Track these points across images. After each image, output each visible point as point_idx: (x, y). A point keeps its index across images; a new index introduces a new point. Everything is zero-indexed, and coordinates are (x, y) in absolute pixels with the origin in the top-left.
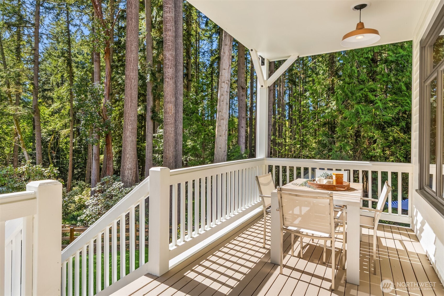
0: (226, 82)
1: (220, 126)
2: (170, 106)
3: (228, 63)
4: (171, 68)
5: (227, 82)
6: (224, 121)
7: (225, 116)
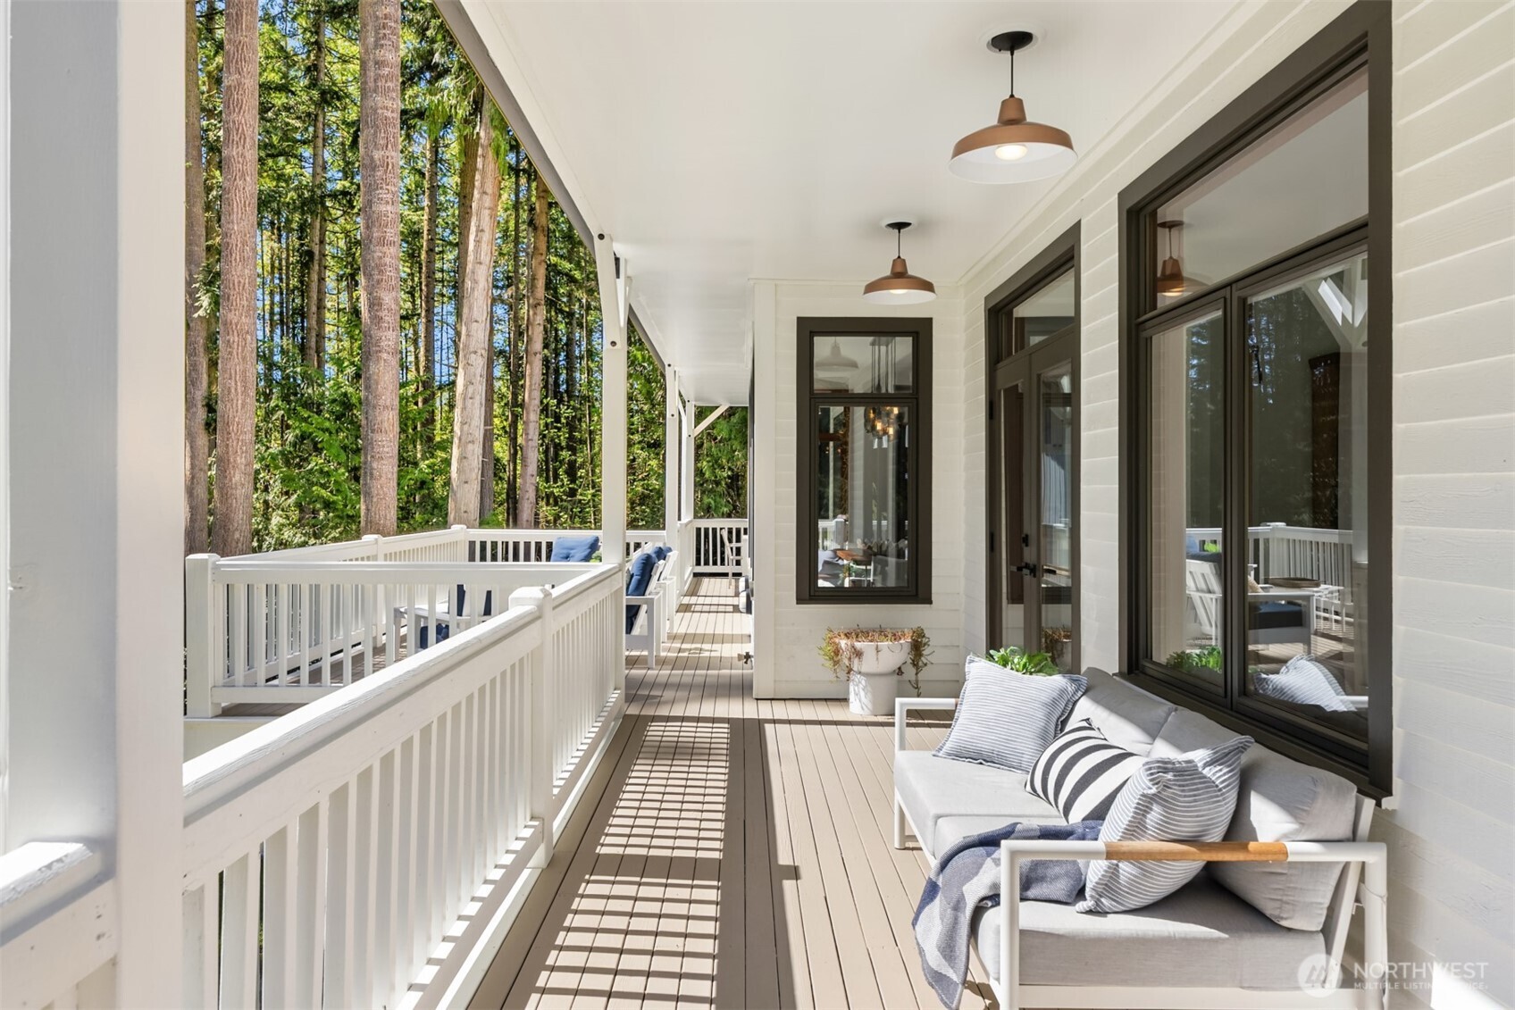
0: (479, 351)
1: (465, 458)
2: (391, 417)
3: (485, 307)
4: (393, 331)
5: (483, 352)
6: (476, 445)
7: (477, 436)
